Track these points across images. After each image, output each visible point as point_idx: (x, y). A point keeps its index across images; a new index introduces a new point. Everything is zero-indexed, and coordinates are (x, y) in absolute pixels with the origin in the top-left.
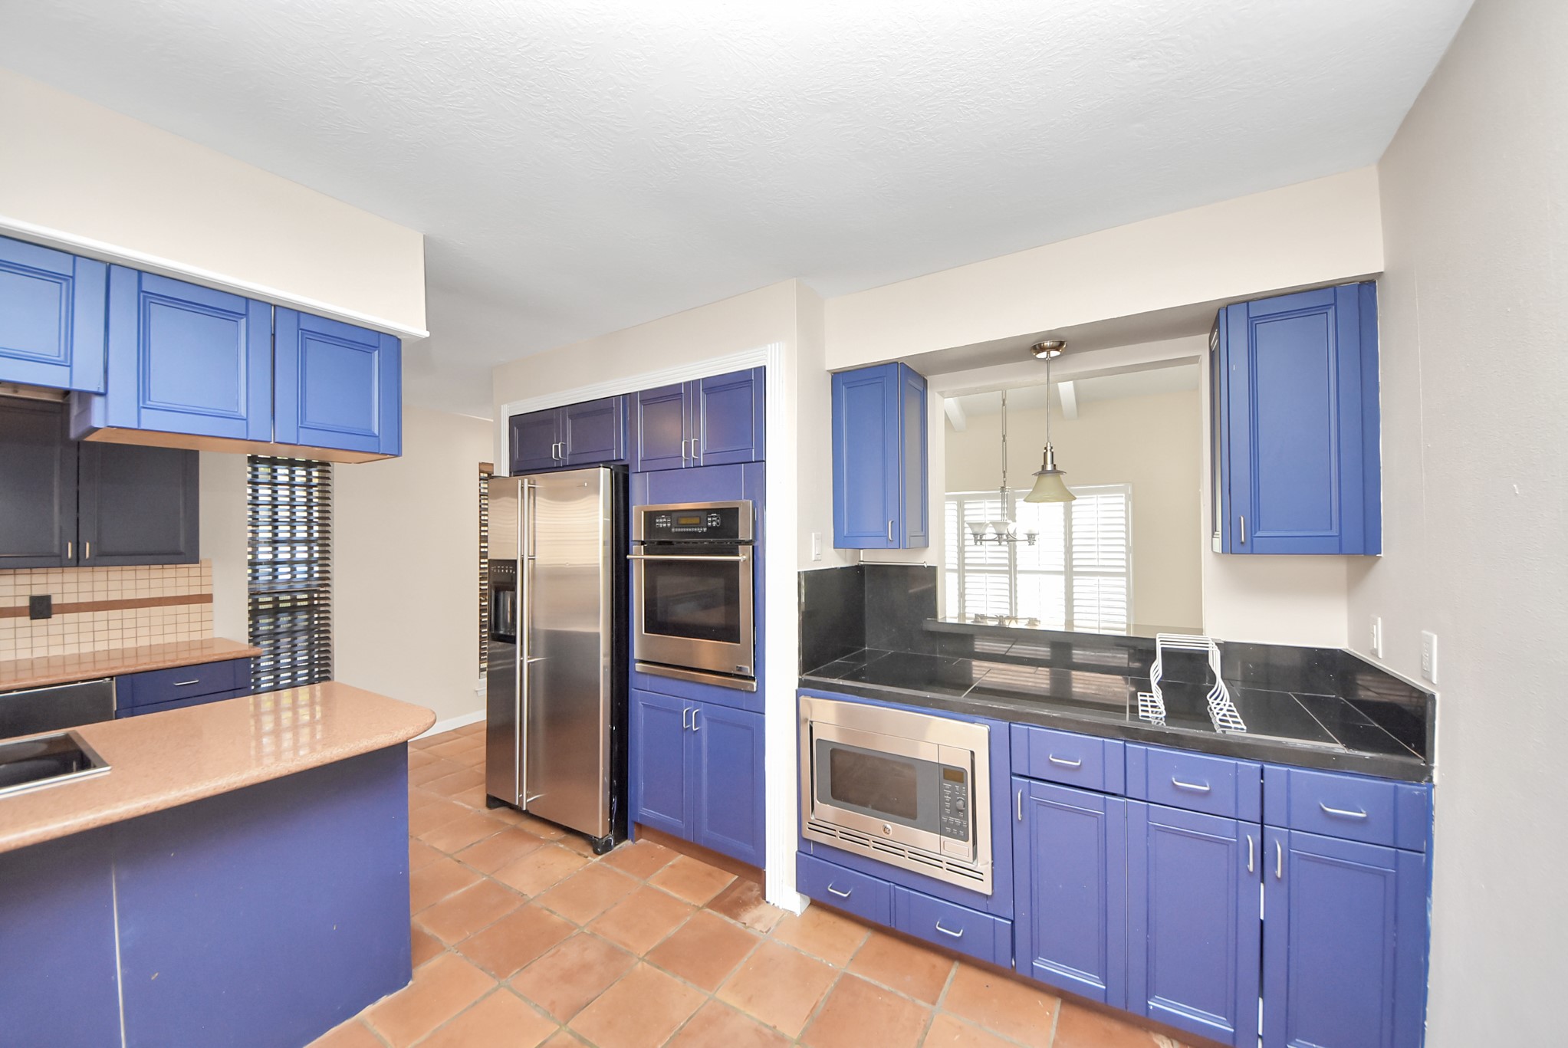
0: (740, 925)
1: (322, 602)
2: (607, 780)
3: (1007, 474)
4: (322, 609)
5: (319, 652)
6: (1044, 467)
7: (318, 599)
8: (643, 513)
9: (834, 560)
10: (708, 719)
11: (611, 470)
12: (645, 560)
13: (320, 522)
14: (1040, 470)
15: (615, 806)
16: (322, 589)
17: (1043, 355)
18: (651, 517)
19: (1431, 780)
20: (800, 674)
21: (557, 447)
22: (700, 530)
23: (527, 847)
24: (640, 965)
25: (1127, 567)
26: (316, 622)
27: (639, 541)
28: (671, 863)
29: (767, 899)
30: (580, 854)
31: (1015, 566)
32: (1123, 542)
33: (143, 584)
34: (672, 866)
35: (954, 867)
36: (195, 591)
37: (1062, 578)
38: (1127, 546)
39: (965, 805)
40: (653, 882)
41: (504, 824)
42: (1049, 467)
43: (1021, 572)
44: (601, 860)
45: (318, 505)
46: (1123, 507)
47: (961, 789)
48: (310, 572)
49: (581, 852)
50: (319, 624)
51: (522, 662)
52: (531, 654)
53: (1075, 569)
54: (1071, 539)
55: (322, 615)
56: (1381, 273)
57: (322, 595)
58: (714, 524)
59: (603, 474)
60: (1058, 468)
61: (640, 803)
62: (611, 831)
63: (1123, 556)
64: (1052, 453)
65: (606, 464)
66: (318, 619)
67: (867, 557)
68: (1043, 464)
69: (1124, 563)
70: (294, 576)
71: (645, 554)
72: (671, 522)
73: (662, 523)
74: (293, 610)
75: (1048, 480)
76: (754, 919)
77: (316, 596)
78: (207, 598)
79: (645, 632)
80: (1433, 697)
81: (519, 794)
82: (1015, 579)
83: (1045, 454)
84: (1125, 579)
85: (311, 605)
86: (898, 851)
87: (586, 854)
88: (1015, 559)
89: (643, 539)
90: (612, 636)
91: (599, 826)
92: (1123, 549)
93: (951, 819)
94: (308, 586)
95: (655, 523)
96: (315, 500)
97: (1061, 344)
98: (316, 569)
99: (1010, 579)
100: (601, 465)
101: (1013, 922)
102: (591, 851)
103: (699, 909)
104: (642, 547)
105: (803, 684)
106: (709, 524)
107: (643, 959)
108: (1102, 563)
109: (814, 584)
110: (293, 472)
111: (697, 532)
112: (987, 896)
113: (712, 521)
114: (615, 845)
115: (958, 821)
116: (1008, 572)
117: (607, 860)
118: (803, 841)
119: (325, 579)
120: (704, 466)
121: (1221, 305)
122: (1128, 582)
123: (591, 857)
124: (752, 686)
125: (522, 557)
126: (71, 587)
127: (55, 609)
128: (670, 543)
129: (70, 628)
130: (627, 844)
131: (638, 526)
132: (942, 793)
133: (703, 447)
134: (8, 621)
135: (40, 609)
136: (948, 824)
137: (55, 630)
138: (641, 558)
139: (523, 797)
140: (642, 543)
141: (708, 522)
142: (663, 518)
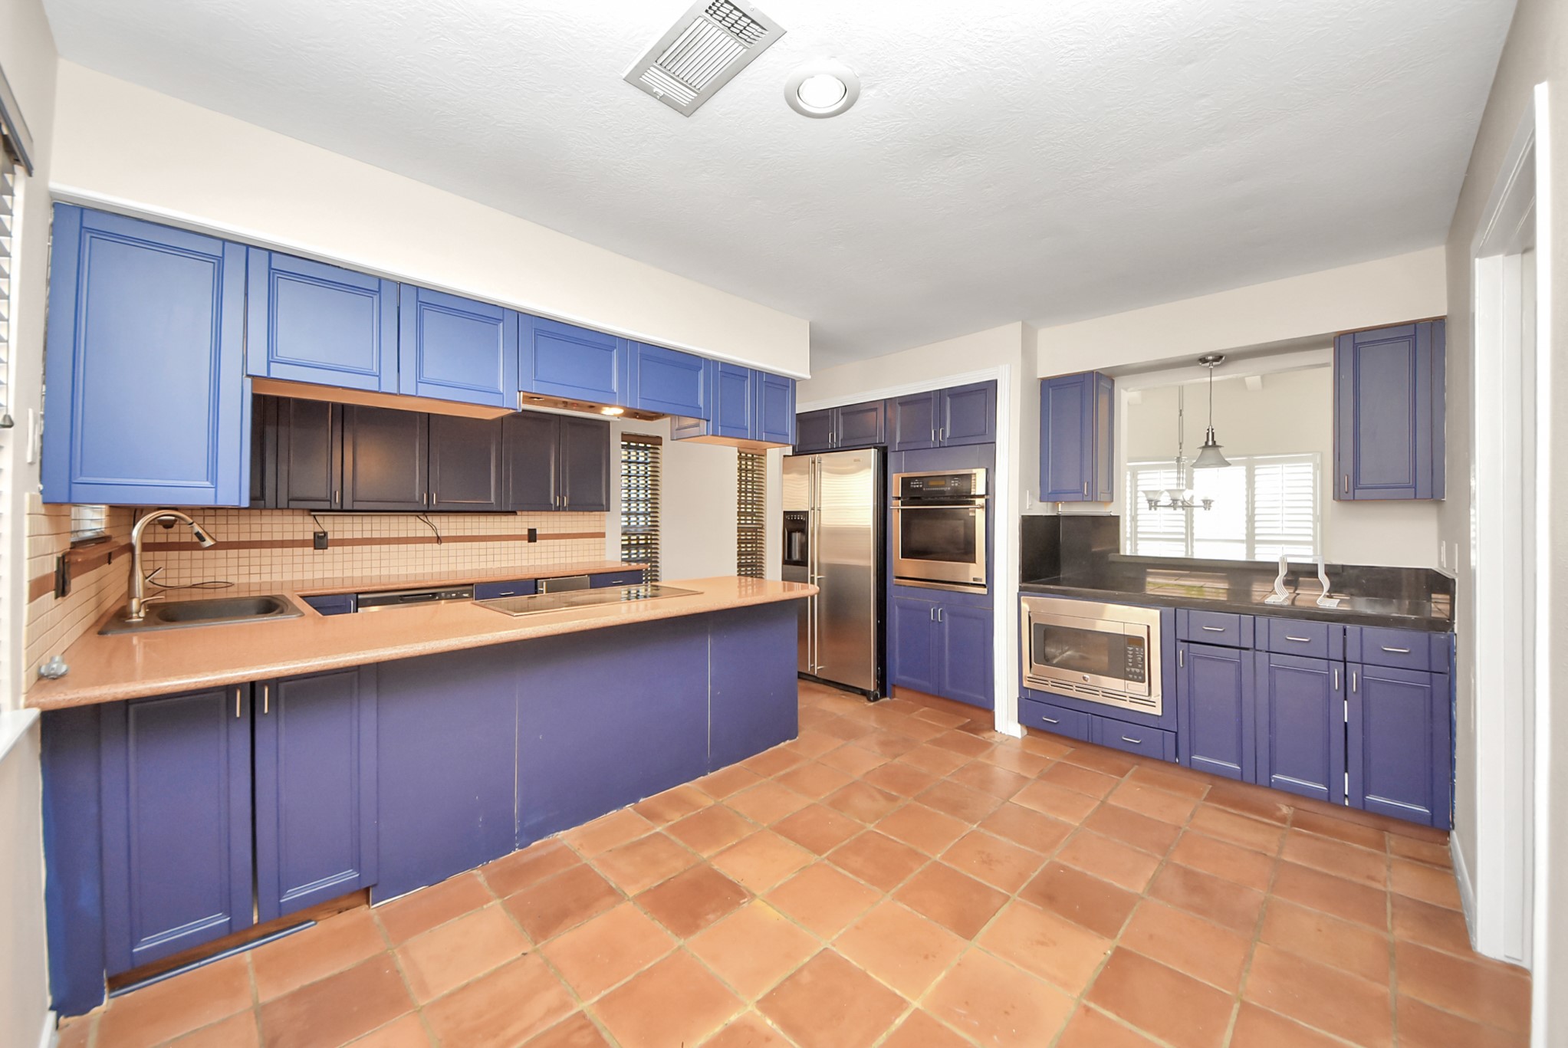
0: (980, 738)
1: (653, 542)
2: (876, 655)
3: (1183, 445)
4: (653, 546)
5: (651, 576)
7: (651, 539)
8: (900, 478)
9: (1042, 509)
10: (949, 614)
11: (877, 450)
12: (902, 510)
13: (652, 487)
14: (1204, 444)
15: (880, 673)
16: (653, 533)
17: (1208, 364)
18: (906, 482)
19: (1453, 630)
20: (1020, 583)
21: (832, 435)
22: (945, 489)
25: (1314, 536)
26: (649, 555)
27: (896, 498)
29: (996, 729)
30: (858, 701)
31: (1192, 534)
32: (1311, 511)
33: (575, 524)
35: (1134, 699)
36: (597, 530)
38: (1314, 515)
39: (1143, 659)
40: (914, 715)
42: (1210, 443)
43: (1198, 540)
44: (874, 705)
45: (650, 476)
46: (1311, 476)
47: (1140, 650)
48: (646, 520)
49: (860, 700)
50: (651, 556)
51: (812, 578)
52: (818, 574)
53: (1257, 538)
54: (1253, 509)
55: (653, 551)
56: (1446, 316)
57: (653, 537)
58: (956, 484)
59: (872, 454)
60: (1217, 444)
61: (897, 673)
62: (878, 689)
63: (1311, 525)
64: (1213, 434)
65: (874, 446)
66: (651, 553)
67: (1065, 509)
68: (1206, 440)
69: (1310, 532)
70: (629, 523)
71: (902, 505)
72: (923, 484)
73: (915, 485)
75: (1210, 452)
76: (991, 737)
77: (649, 537)
78: (602, 535)
79: (902, 557)
80: (1454, 580)
81: (811, 664)
82: (1192, 547)
83: (1208, 434)
84: (1311, 547)
85: (646, 543)
86: (1094, 692)
87: (863, 701)
88: (1192, 528)
89: (900, 496)
90: (877, 562)
91: (871, 686)
92: (1311, 518)
93: (1133, 670)
94: (644, 530)
95: (910, 484)
96: (649, 473)
97: (1221, 357)
98: (649, 519)
99: (1187, 546)
100: (871, 447)
101: (1176, 733)
102: (864, 699)
103: (951, 729)
104: (900, 501)
105: (1021, 589)
106: (952, 485)
107: (925, 743)
108: (1286, 531)
109: (1029, 525)
110: (629, 453)
111: (943, 490)
112: (1158, 717)
113: (954, 483)
114: (880, 698)
115: (1138, 671)
116: (1185, 540)
117: (878, 706)
118: (1022, 689)
119: (655, 526)
120: (948, 446)
121: (1335, 335)
122: (1315, 550)
123: (867, 702)
124: (984, 591)
125: (813, 509)
126: (544, 524)
127: (537, 537)
128: (919, 498)
129: (544, 549)
130: (888, 699)
131: (895, 488)
132: (1126, 654)
133: (948, 435)
134: (518, 543)
135: (532, 536)
136: (1130, 673)
137: (538, 549)
138: (898, 509)
139: (814, 666)
140: (899, 498)
141: (951, 483)
142: (916, 482)
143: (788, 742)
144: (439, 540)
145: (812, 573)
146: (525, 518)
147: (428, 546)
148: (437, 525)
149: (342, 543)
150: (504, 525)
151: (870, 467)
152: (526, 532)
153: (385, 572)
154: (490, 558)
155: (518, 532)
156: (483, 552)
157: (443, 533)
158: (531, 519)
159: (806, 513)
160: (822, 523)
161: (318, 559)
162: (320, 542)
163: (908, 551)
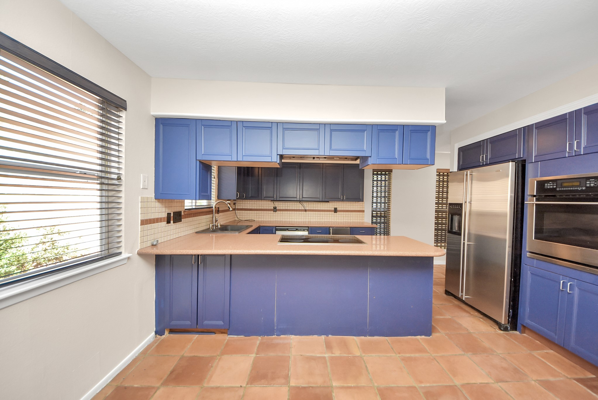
1: (388, 215)
2: (508, 301)
4: (388, 217)
5: (387, 230)
7: (387, 214)
8: (536, 182)
10: (580, 289)
11: (516, 163)
12: (536, 204)
13: (388, 191)
15: (511, 314)
16: (388, 211)
18: (541, 185)
21: (483, 157)
22: (579, 189)
23: (464, 314)
24: (533, 382)
26: (386, 221)
27: (532, 195)
28: (545, 351)
30: (491, 326)
33: (352, 206)
34: (547, 353)
36: (361, 209)
40: (536, 353)
41: (454, 303)
44: (503, 333)
45: (388, 186)
48: (385, 206)
49: (492, 326)
50: (387, 221)
51: (464, 243)
52: (468, 241)
55: (388, 219)
57: (388, 213)
58: (592, 185)
59: (511, 166)
61: (526, 317)
62: (508, 323)
65: (513, 160)
66: (387, 220)
70: (377, 207)
71: (536, 201)
72: (556, 185)
74: (381, 217)
77: (386, 213)
78: (363, 211)
79: (534, 239)
81: (461, 293)
85: (385, 216)
87: (495, 328)
89: (535, 194)
90: (513, 238)
91: (503, 320)
94: (384, 210)
95: (544, 186)
96: (387, 185)
98: (386, 205)
100: (509, 161)
102: (497, 327)
103: (568, 378)
104: (535, 198)
106: (588, 185)
107: (535, 381)
111: (577, 190)
113: (590, 184)
114: (510, 330)
117: (507, 334)
119: (389, 209)
120: (583, 154)
123: (498, 330)
125: (466, 202)
126: (340, 206)
127: (338, 211)
128: (554, 196)
129: (340, 216)
130: (517, 333)
131: (531, 188)
133: (583, 144)
134: (331, 213)
135: (335, 211)
137: (338, 216)
138: (534, 204)
139: (463, 295)
140: (534, 196)
141: (586, 184)
142: (550, 183)
143: (423, 337)
144: (306, 211)
145: (464, 240)
146: (333, 204)
147: (303, 212)
148: (305, 206)
149: (280, 210)
150: (326, 206)
151: (508, 176)
152: (333, 209)
153: (291, 220)
154: (321, 218)
155: (331, 209)
156: (319, 215)
157: (307, 208)
158: (335, 204)
159: (461, 205)
160: (472, 208)
161: (274, 215)
162: (275, 209)
163: (540, 234)
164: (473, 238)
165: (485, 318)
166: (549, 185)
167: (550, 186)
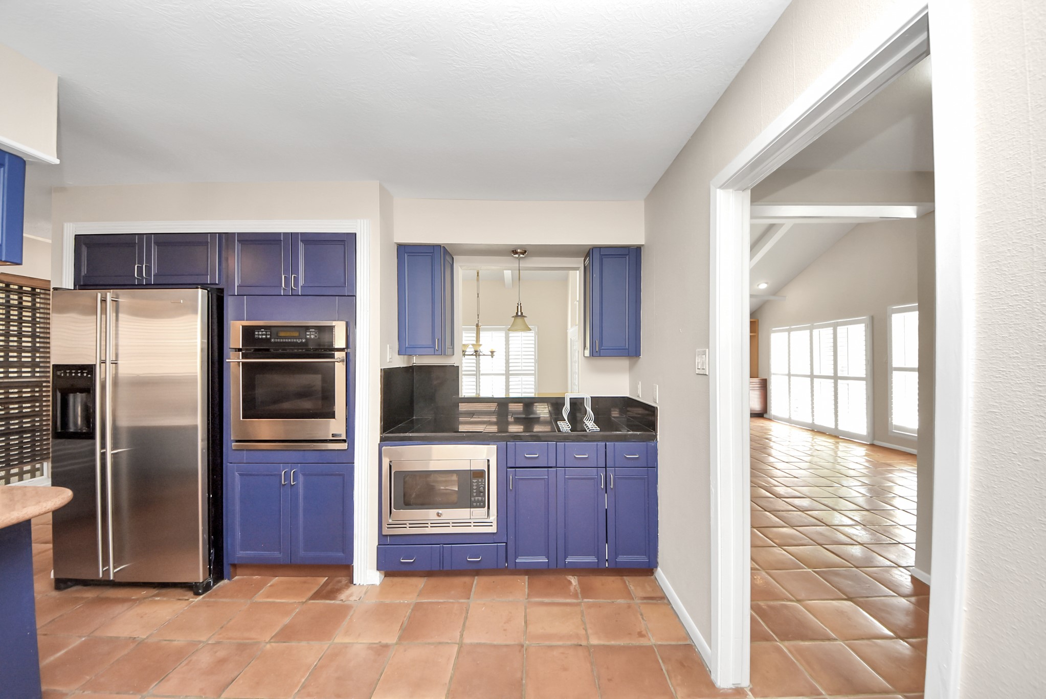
2: (206, 536)
3: (479, 316)
6: (517, 313)
8: (241, 327)
9: (399, 362)
10: (304, 475)
11: (208, 291)
12: (243, 363)
14: (515, 314)
15: (212, 557)
17: (517, 256)
18: (248, 332)
19: (657, 440)
20: (381, 434)
21: (140, 269)
22: (299, 341)
23: (118, 609)
24: (268, 646)
25: (535, 371)
27: (236, 349)
28: (269, 585)
29: (354, 583)
30: (179, 600)
31: (479, 371)
32: (533, 357)
34: (271, 586)
35: (478, 524)
37: (504, 377)
38: (535, 359)
39: (484, 488)
40: (259, 598)
41: (82, 598)
42: (519, 314)
43: (482, 374)
44: (203, 598)
46: (533, 338)
47: (482, 481)
49: (180, 598)
51: (103, 455)
52: (114, 447)
53: (510, 372)
54: (509, 356)
56: (643, 245)
58: (312, 336)
59: (201, 295)
60: (524, 314)
61: (238, 548)
62: (210, 575)
63: (533, 364)
64: (521, 307)
65: (204, 286)
67: (417, 361)
68: (516, 311)
69: (533, 368)
71: (243, 358)
72: (271, 335)
73: (260, 335)
75: (519, 320)
76: (349, 596)
79: (243, 418)
80: (657, 408)
81: (103, 566)
82: (479, 378)
83: (518, 307)
84: (534, 377)
86: (446, 524)
87: (186, 598)
88: (479, 367)
89: (241, 347)
90: (208, 424)
91: (200, 575)
92: (533, 361)
93: (476, 498)
95: (254, 334)
97: (525, 252)
99: (477, 379)
100: (199, 287)
101: (506, 543)
102: (191, 594)
103: (303, 603)
104: (241, 353)
105: (382, 439)
106: (308, 337)
107: (270, 642)
108: (524, 368)
109: (389, 377)
111: (297, 342)
112: (494, 533)
113: (310, 335)
114: (214, 585)
115: (480, 498)
116: (476, 375)
117: (209, 596)
118: (381, 536)
120: (301, 295)
121: (591, 247)
122: (535, 378)
123: (192, 598)
124: (344, 446)
125: (104, 362)
128: (268, 350)
130: (226, 581)
131: (234, 338)
132: (471, 486)
133: (301, 282)
136: (475, 501)
138: (239, 362)
139: (108, 570)
140: (240, 350)
141: (306, 335)
142: (262, 331)
145: (103, 446)
151: (196, 312)
159: (90, 369)
160: (121, 374)
163: (252, 410)
164: (124, 438)
165: (164, 591)
166: (260, 333)
167: (262, 335)
